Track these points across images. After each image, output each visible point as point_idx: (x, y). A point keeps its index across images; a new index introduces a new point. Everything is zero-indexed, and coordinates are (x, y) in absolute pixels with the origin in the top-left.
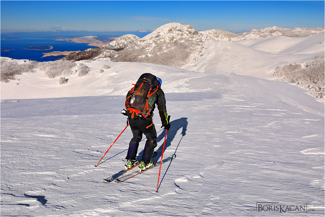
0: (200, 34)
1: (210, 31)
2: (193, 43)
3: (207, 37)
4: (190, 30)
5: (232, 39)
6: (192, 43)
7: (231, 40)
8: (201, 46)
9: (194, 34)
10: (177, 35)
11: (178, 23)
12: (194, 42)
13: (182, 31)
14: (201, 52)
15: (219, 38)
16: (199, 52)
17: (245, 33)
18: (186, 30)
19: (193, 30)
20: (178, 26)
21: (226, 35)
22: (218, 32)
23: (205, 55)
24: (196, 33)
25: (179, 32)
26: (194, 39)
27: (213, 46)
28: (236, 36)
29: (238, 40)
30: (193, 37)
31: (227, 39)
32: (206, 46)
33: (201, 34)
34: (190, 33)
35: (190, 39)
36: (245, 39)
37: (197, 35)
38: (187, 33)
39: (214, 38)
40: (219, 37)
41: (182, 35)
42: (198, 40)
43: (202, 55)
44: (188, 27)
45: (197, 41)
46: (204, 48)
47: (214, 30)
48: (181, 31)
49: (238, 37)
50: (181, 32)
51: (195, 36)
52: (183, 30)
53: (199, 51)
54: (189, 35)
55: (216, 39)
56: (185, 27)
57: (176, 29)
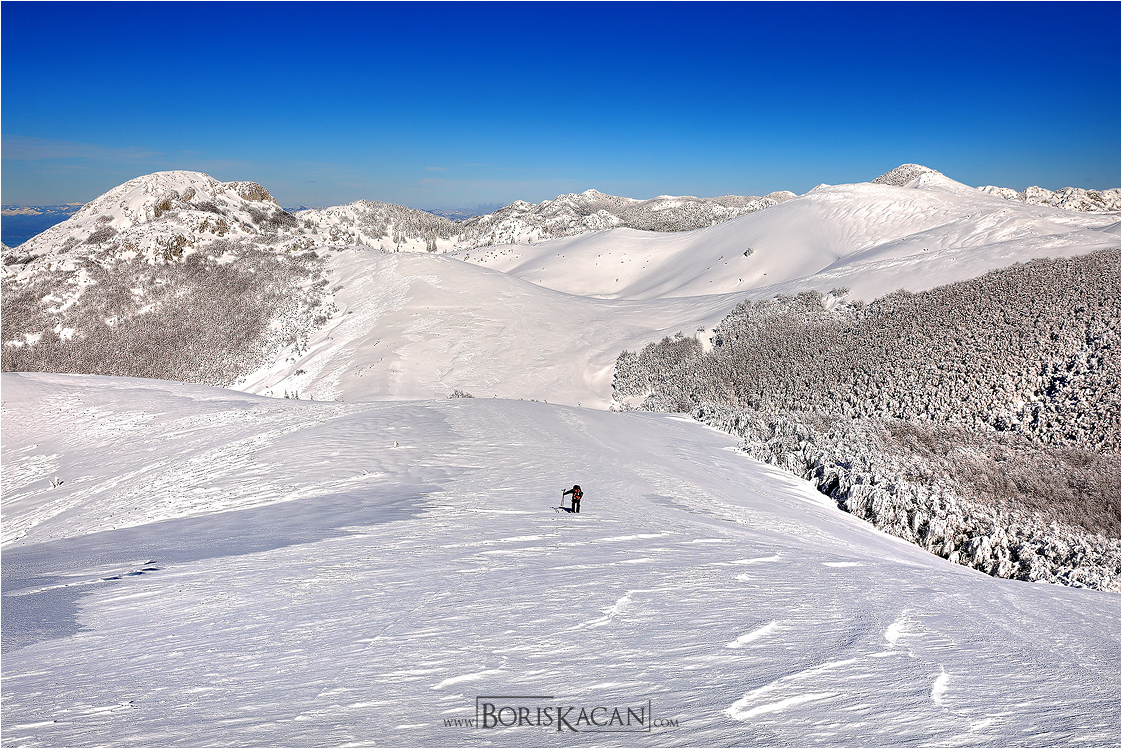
0: (302, 226)
1: (348, 211)
2: (278, 265)
3: (335, 238)
4: (255, 204)
5: (439, 242)
6: (269, 263)
7: (435, 249)
8: (315, 277)
9: (275, 222)
10: (197, 231)
11: (199, 174)
12: (280, 259)
13: (220, 208)
14: (316, 304)
15: (388, 242)
16: (306, 307)
17: (487, 218)
18: (240, 205)
19: (270, 207)
20: (198, 186)
21: (414, 229)
22: (381, 214)
23: (337, 318)
24: (284, 218)
25: (208, 214)
26: (279, 247)
27: (365, 274)
28: (454, 232)
29: (464, 247)
30: (273, 239)
31: (417, 244)
32: (334, 280)
33: (308, 224)
34: (258, 218)
35: (262, 247)
36: (489, 244)
37: (292, 229)
38: (246, 218)
39: (365, 239)
40: (386, 235)
41: (222, 228)
42: (299, 253)
43: (322, 320)
44: (247, 193)
45: (293, 253)
46: (326, 287)
47: (359, 205)
48: (215, 210)
49: (463, 236)
50: (215, 216)
51: (280, 231)
52: (223, 203)
53: (309, 300)
54: (256, 227)
55: (375, 244)
56: (233, 192)
57: (192, 201)
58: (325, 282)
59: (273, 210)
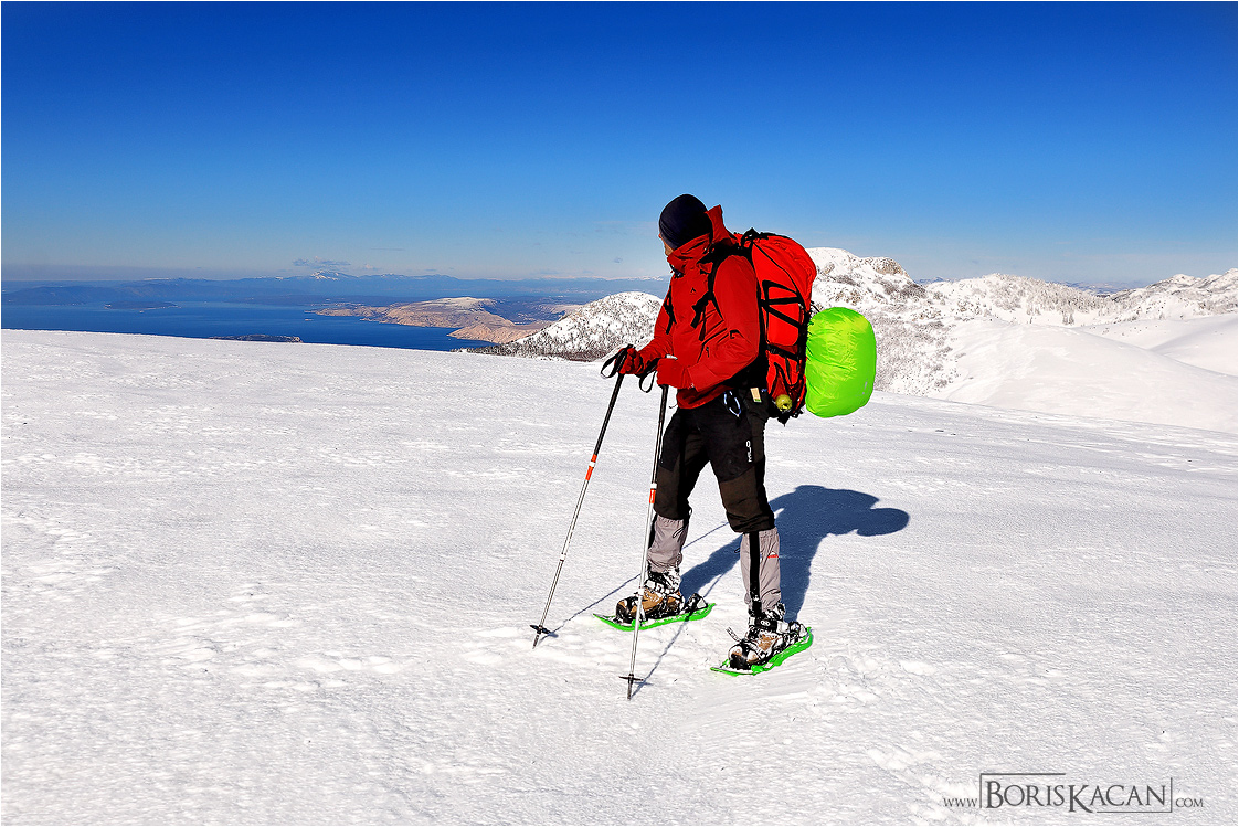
0: (931, 297)
1: (979, 283)
2: (905, 332)
3: (963, 309)
4: (888, 278)
5: (1077, 315)
6: (897, 330)
7: (1072, 321)
8: (939, 344)
9: (906, 293)
10: (833, 300)
11: (840, 251)
12: (907, 326)
13: (856, 280)
14: (938, 368)
15: (1020, 314)
16: (929, 370)
17: (1139, 292)
18: (874, 278)
19: (901, 280)
20: (837, 261)
21: (1051, 301)
22: (1015, 287)
23: (958, 382)
24: (914, 290)
25: (844, 285)
26: (906, 316)
27: (990, 343)
28: (1094, 306)
29: (1103, 322)
30: (902, 308)
31: (1054, 317)
32: (957, 347)
33: (937, 296)
34: (890, 290)
35: (891, 315)
36: (1134, 319)
37: (921, 300)
38: (880, 289)
39: (996, 310)
40: (1020, 307)
41: (856, 298)
42: (926, 321)
43: (944, 383)
44: (881, 267)
45: (919, 322)
46: (949, 354)
47: (993, 278)
48: (851, 283)
49: (1104, 310)
50: (850, 287)
51: (910, 301)
52: (858, 276)
53: (931, 364)
54: (888, 297)
55: (1006, 315)
56: (868, 267)
57: (831, 274)
58: (949, 349)
59: (905, 283)
